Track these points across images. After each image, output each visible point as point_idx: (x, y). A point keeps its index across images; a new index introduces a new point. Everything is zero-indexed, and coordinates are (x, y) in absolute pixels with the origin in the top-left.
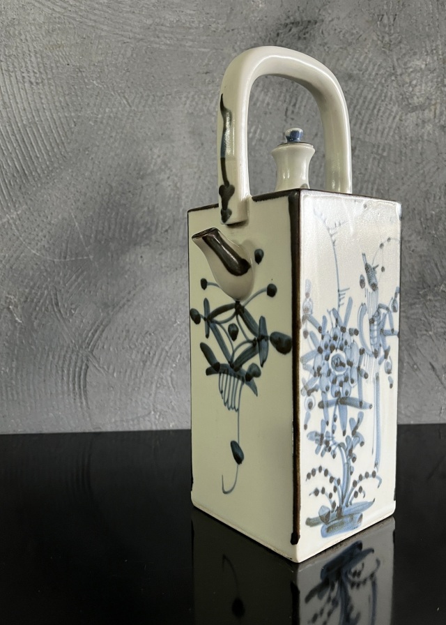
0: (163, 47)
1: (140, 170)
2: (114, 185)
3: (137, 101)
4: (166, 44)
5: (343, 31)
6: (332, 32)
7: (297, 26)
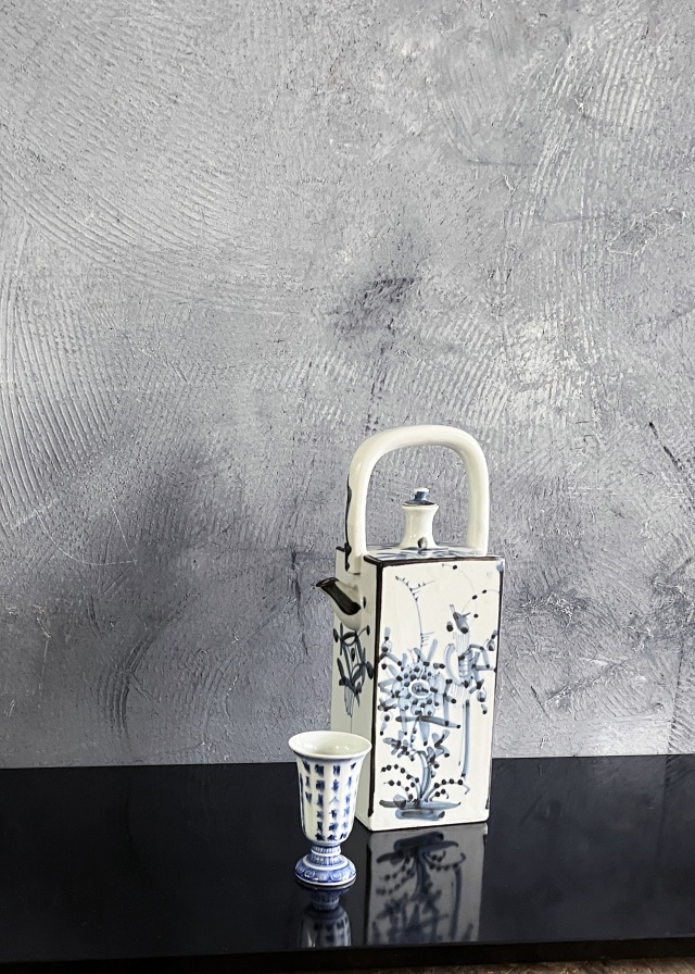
0: (227, 309)
1: (196, 458)
2: (164, 475)
3: (193, 374)
4: (229, 305)
5: (445, 293)
6: (431, 293)
7: (389, 286)
